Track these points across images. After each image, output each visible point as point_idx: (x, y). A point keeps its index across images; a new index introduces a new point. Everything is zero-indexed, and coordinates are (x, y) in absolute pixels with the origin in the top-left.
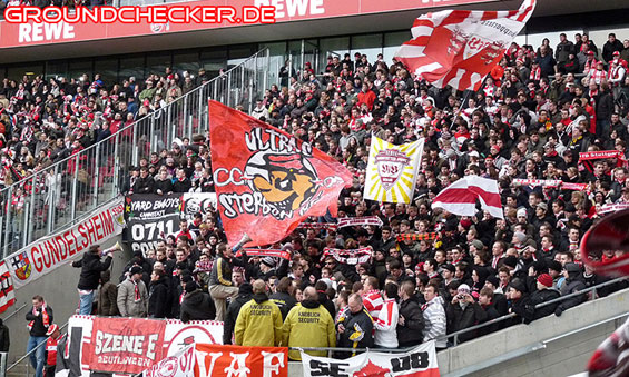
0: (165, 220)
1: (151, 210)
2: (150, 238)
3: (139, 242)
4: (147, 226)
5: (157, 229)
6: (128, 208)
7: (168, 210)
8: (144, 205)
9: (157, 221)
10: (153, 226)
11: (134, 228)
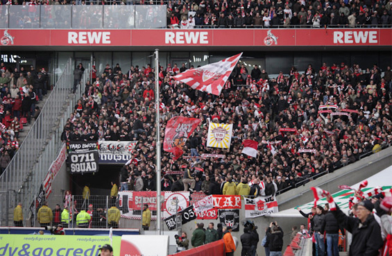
0: (89, 153)
1: (81, 148)
2: (81, 161)
3: (75, 163)
4: (79, 156)
5: (85, 158)
6: (68, 148)
7: (90, 149)
8: (77, 146)
9: (85, 154)
10: (83, 156)
11: (72, 157)
